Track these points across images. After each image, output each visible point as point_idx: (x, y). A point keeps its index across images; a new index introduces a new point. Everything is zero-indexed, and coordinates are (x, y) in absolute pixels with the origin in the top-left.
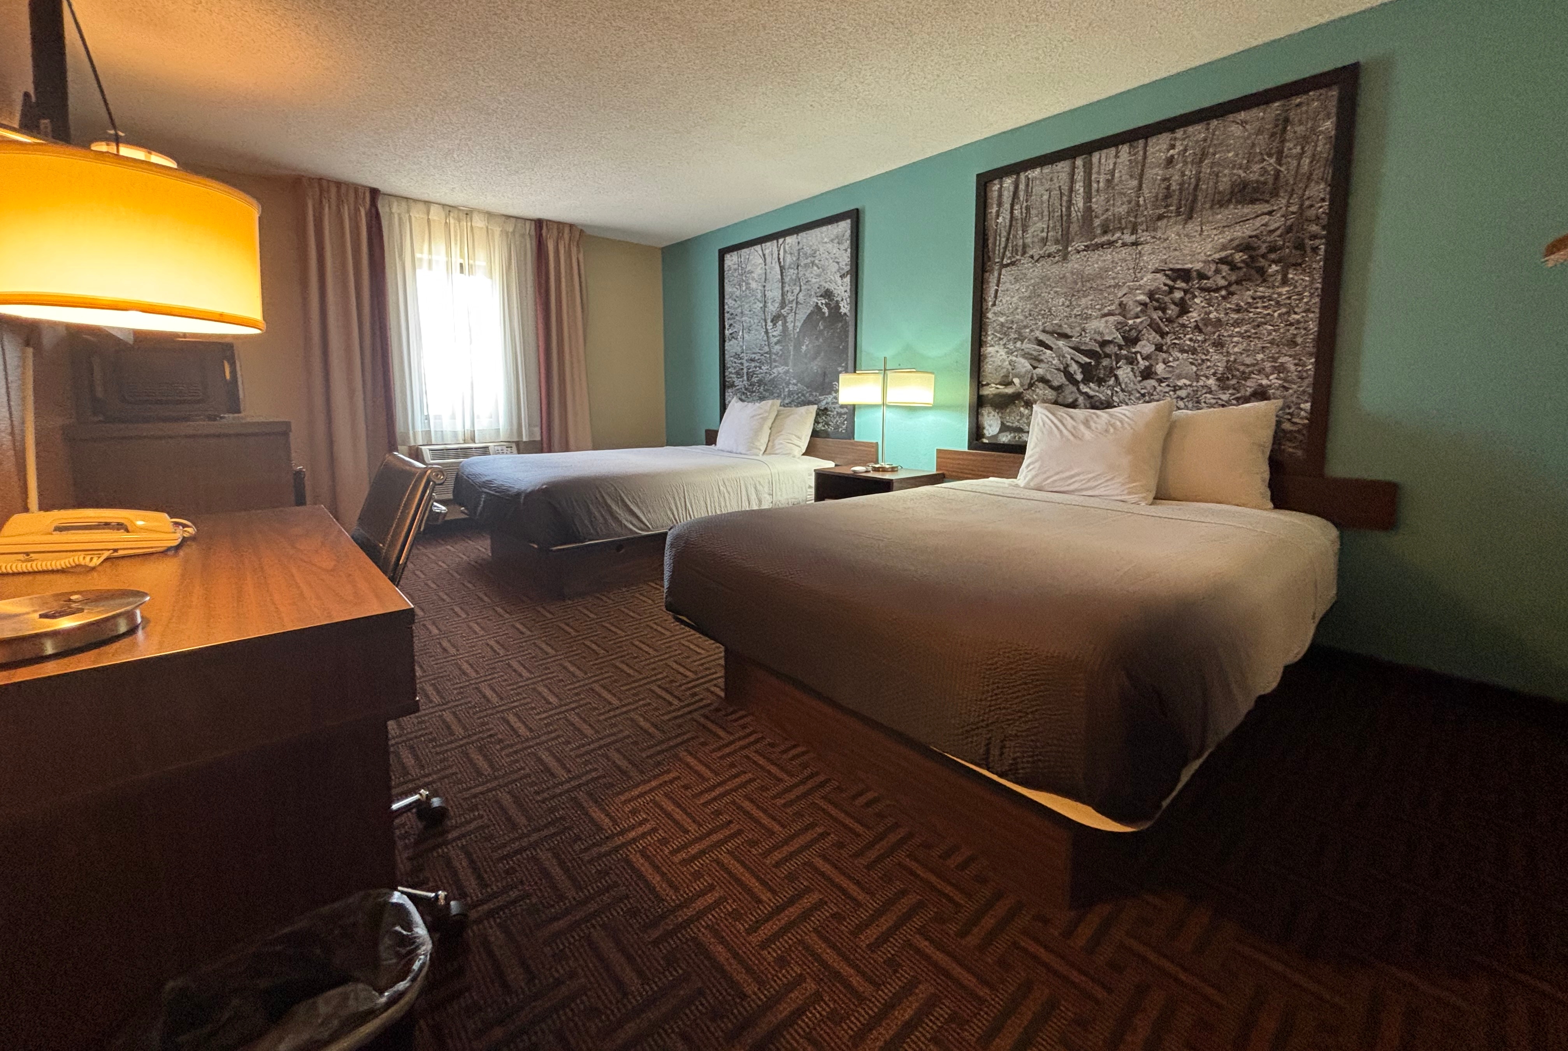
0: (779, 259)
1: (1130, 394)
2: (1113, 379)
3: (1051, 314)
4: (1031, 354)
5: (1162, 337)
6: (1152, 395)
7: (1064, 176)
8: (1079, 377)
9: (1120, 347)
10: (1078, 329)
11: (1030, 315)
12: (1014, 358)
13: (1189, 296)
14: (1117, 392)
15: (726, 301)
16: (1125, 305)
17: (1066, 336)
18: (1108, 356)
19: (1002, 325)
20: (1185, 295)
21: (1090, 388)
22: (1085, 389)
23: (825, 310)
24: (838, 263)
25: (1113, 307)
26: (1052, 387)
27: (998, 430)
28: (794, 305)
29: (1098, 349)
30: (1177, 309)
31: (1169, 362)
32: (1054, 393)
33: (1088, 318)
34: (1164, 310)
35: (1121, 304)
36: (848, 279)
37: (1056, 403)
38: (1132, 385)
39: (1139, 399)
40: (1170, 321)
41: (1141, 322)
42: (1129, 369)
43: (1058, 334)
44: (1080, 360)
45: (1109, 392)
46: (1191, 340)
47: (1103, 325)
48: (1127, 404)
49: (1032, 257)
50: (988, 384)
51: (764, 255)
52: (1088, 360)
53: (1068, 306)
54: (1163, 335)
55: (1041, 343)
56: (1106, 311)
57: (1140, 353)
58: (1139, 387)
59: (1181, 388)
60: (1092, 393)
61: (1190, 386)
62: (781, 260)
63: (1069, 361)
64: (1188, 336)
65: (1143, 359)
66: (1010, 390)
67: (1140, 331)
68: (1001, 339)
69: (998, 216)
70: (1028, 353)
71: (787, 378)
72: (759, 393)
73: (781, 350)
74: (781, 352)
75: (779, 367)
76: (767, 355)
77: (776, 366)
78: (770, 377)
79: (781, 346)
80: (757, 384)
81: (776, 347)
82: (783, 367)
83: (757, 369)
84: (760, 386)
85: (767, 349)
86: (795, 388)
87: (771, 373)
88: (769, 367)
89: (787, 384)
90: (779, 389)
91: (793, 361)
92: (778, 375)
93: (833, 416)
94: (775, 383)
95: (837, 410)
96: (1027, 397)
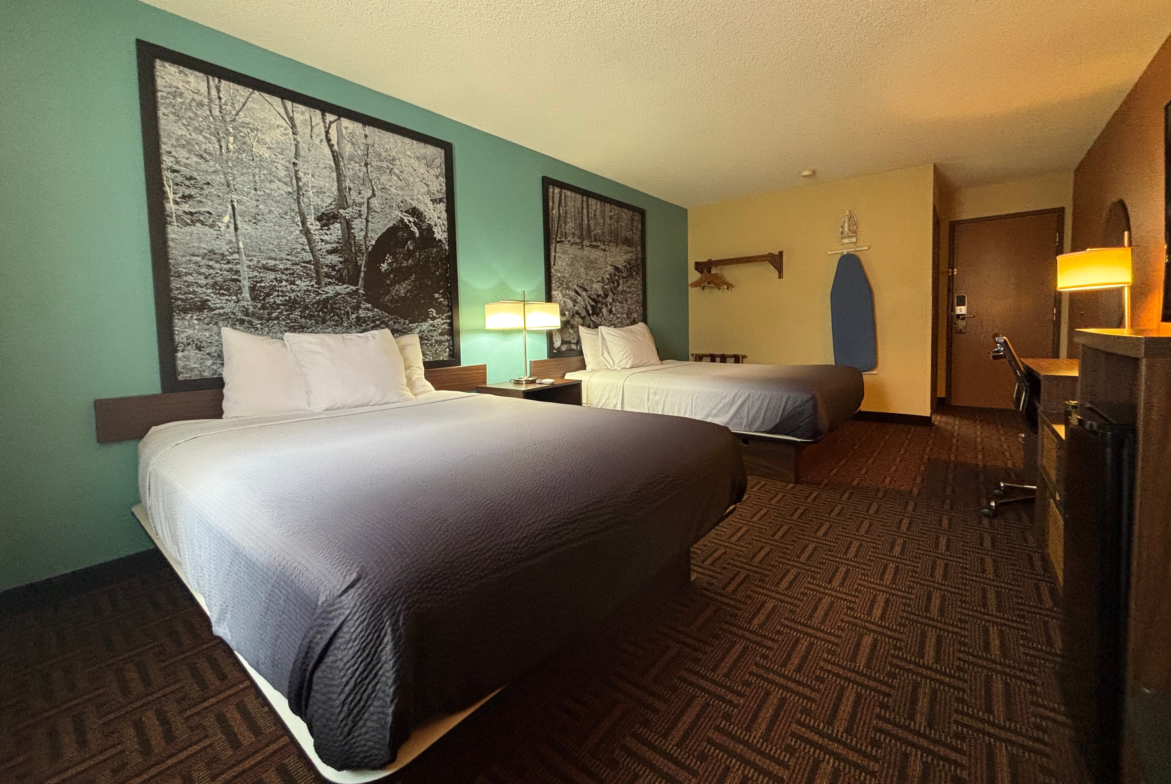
0: (329, 140)
1: (606, 321)
2: (601, 314)
3: (580, 277)
4: (573, 298)
5: (614, 296)
7: (580, 202)
8: (591, 312)
9: (603, 298)
10: (590, 287)
11: (571, 275)
12: (566, 299)
13: (619, 279)
14: (602, 320)
16: (604, 278)
17: (585, 290)
18: (600, 302)
19: (559, 278)
22: (593, 319)
23: (415, 229)
24: (428, 185)
25: (600, 278)
26: (581, 317)
27: (560, 344)
28: (364, 209)
29: (596, 298)
30: (617, 284)
31: (616, 306)
32: (583, 321)
33: (593, 282)
34: (614, 283)
35: (602, 278)
36: (442, 206)
39: (608, 323)
40: (615, 288)
42: (606, 309)
43: (583, 288)
44: (591, 304)
45: (600, 321)
46: (620, 298)
47: (597, 287)
49: (569, 241)
51: (291, 119)
52: (593, 303)
53: (585, 274)
55: (577, 292)
56: (598, 279)
57: (608, 301)
58: (608, 318)
61: (622, 319)
62: (334, 141)
63: (587, 304)
64: (620, 296)
65: (609, 305)
66: (564, 319)
67: (608, 292)
68: (559, 287)
69: (553, 209)
71: (355, 301)
72: (288, 321)
73: (341, 262)
74: (340, 266)
75: (337, 285)
76: (308, 265)
77: (330, 284)
78: (317, 298)
79: (340, 257)
80: (281, 307)
81: (329, 257)
82: (345, 286)
83: (284, 283)
84: (292, 309)
85: (309, 257)
86: (370, 314)
87: (320, 292)
88: (314, 283)
89: (354, 309)
90: (338, 315)
91: (365, 280)
92: (336, 296)
93: (431, 345)
94: (329, 306)
95: (435, 338)
96: (572, 322)
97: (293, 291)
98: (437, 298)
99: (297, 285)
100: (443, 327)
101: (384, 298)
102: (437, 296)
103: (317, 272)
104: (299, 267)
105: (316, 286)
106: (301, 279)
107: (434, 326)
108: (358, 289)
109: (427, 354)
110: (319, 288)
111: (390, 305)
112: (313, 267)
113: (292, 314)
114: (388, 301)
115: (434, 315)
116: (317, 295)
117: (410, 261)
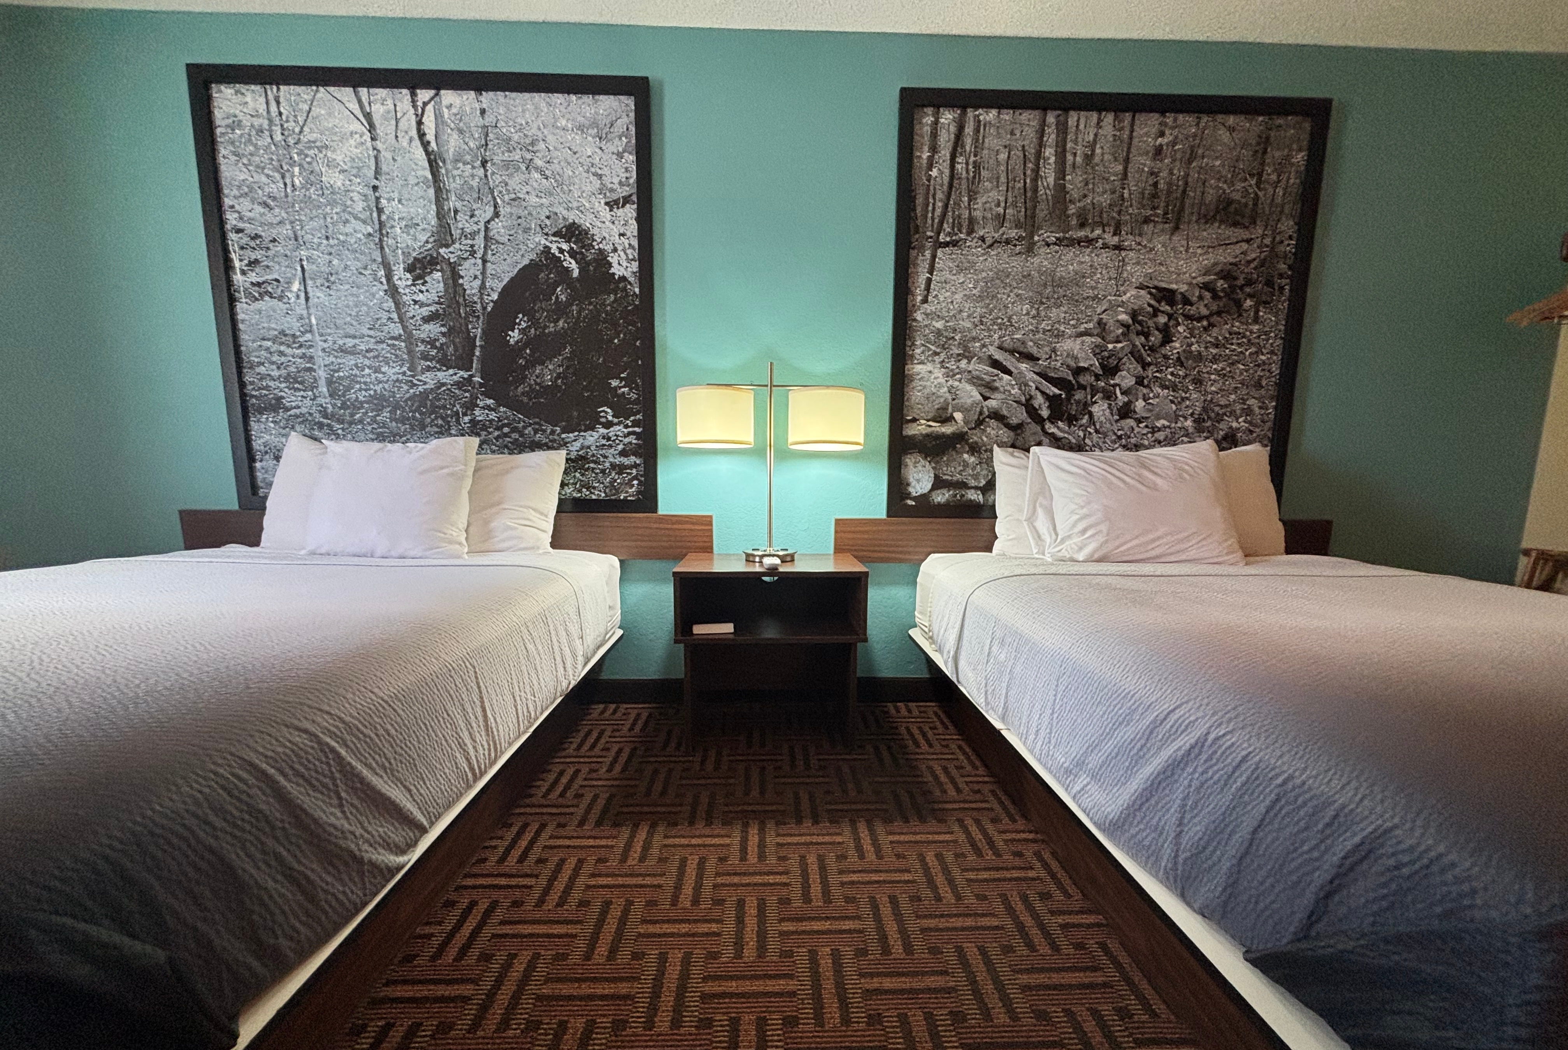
0: (422, 135)
1: (1105, 435)
2: (1086, 417)
3: (1012, 326)
4: (982, 379)
5: (1144, 369)
6: (1129, 437)
7: (1030, 133)
8: (1045, 413)
9: (1097, 377)
10: (1047, 349)
11: (982, 323)
12: (957, 383)
13: (1172, 323)
14: (1090, 433)
15: (227, 202)
16: (1105, 324)
17: (1030, 358)
18: (1083, 387)
19: (939, 333)
20: (1169, 320)
21: (1058, 428)
22: (1052, 429)
23: (573, 265)
24: (600, 177)
25: (1091, 325)
26: (1008, 426)
27: (929, 486)
28: (480, 241)
29: (1071, 378)
30: (1160, 336)
31: (1150, 398)
32: (1012, 434)
33: (1060, 335)
34: (1147, 335)
35: (1100, 323)
36: (630, 212)
37: (1013, 446)
38: (1108, 425)
39: (1114, 442)
40: (1152, 349)
41: (1122, 348)
42: (1106, 405)
43: (1020, 353)
44: (1048, 391)
45: (1081, 434)
46: (1172, 374)
47: (1078, 347)
48: (1101, 450)
49: (983, 239)
50: (914, 420)
51: (368, 116)
52: (1057, 391)
53: (1034, 317)
54: (1145, 365)
55: (996, 364)
56: (1082, 328)
57: (1119, 385)
58: (1115, 428)
59: (1159, 430)
60: (1060, 434)
61: (1169, 427)
62: (430, 137)
63: (1033, 392)
64: (1170, 370)
65: (1122, 394)
66: (948, 429)
67: (1120, 359)
68: (936, 354)
69: (930, 167)
70: (978, 378)
71: (467, 394)
72: (375, 426)
73: (444, 334)
74: (443, 340)
75: (439, 370)
76: (397, 343)
77: (429, 369)
78: (412, 391)
79: (442, 326)
80: (366, 406)
81: (426, 327)
82: (451, 371)
83: (367, 371)
84: (379, 410)
85: (398, 330)
86: (493, 416)
87: (415, 382)
88: (405, 369)
89: (467, 408)
90: (443, 418)
91: (483, 360)
92: (439, 388)
93: (603, 471)
94: (429, 403)
95: (612, 460)
96: (974, 438)
97: (380, 382)
98: (616, 388)
99: (384, 373)
100: (627, 440)
101: (517, 388)
102: (614, 383)
103: (410, 352)
104: (384, 346)
105: (409, 373)
106: (388, 364)
107: (609, 439)
108: (471, 376)
109: (594, 488)
110: (413, 376)
111: (525, 400)
112: (403, 344)
113: (378, 415)
114: (523, 394)
115: (610, 418)
116: (411, 388)
117: (561, 323)
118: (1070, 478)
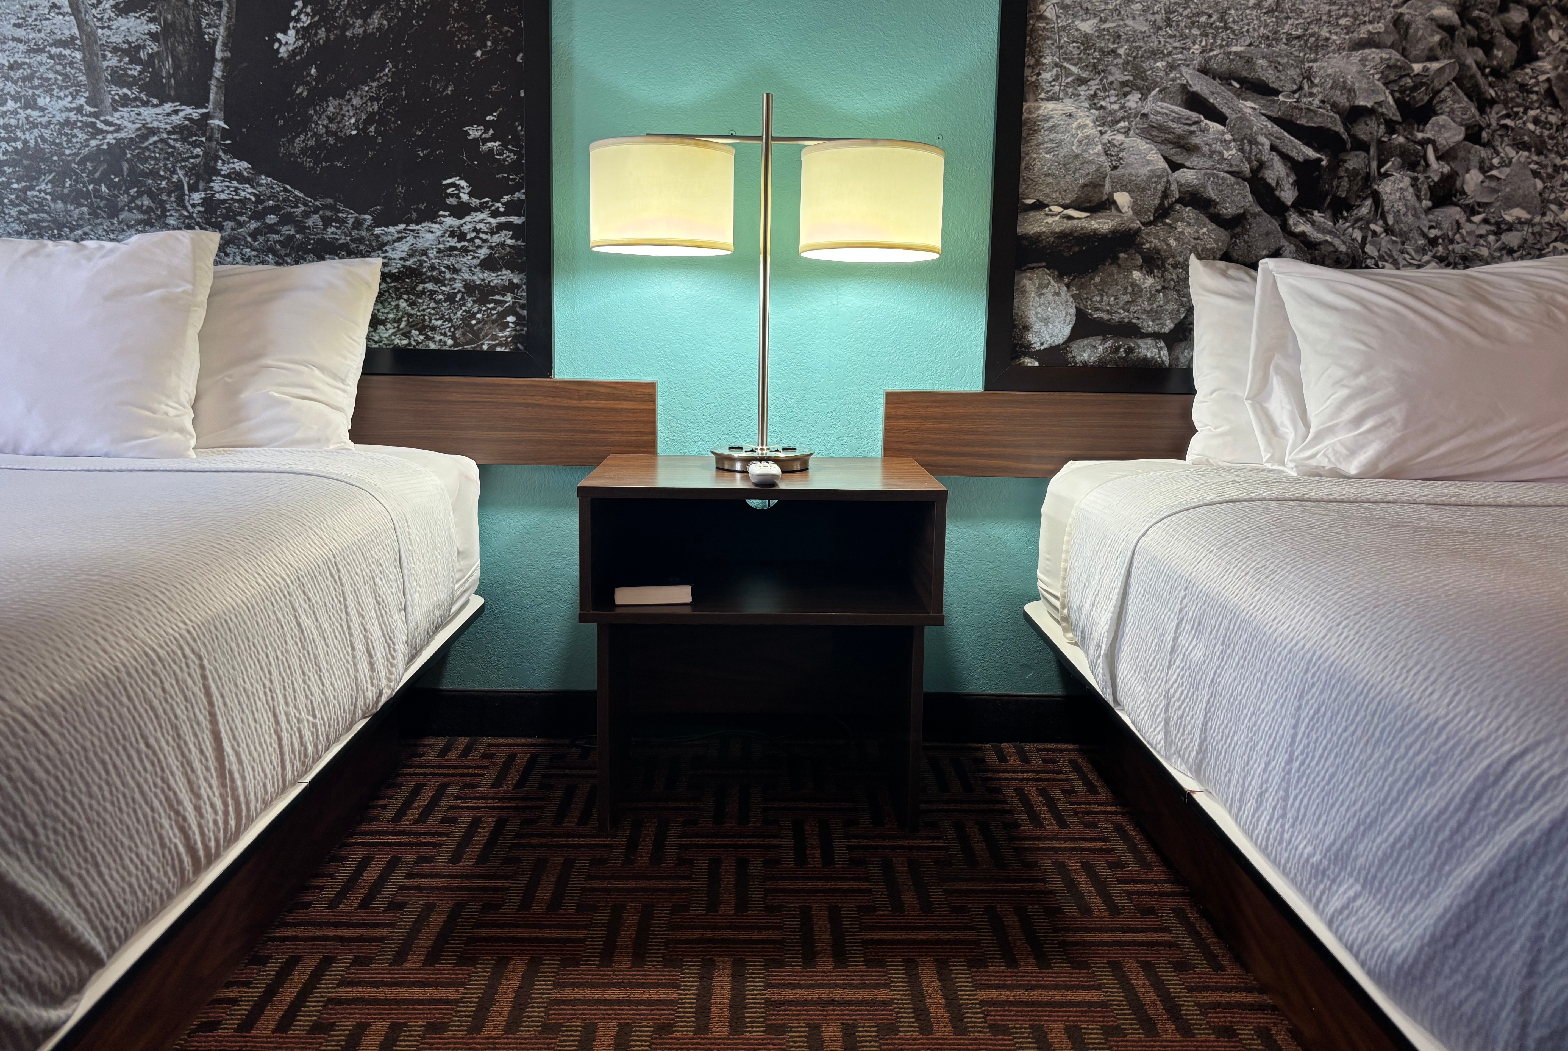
1: (1405, 238)
2: (1369, 202)
3: (1226, 28)
4: (1168, 130)
5: (1482, 111)
6: (1452, 241)
8: (1288, 195)
9: (1391, 127)
10: (1293, 72)
11: (1169, 23)
12: (1120, 137)
13: (1537, 23)
14: (1374, 233)
16: (1408, 25)
17: (1261, 89)
18: (1361, 146)
19: (1086, 42)
20: (1532, 17)
21: (1313, 223)
22: (1302, 227)
25: (1380, 27)
26: (1217, 219)
27: (1067, 331)
29: (1340, 128)
30: (1515, 48)
31: (1492, 167)
32: (1224, 234)
33: (1320, 46)
34: (1488, 47)
35: (1397, 21)
37: (1226, 257)
38: (1410, 219)
39: (1423, 251)
40: (1498, 73)
41: (1441, 70)
42: (1407, 181)
43: (1242, 81)
44: (1294, 154)
45: (1358, 235)
46: (1536, 121)
47: (1354, 69)
48: (1396, 265)
50: (1040, 206)
52: (1312, 154)
53: (1270, 12)
54: (1484, 104)
55: (1194, 102)
56: (1363, 32)
57: (1433, 142)
58: (1425, 223)
59: (1510, 228)
60: (1316, 236)
61: (1529, 222)
63: (1267, 155)
64: (1532, 113)
65: (1438, 158)
66: (1102, 224)
67: (1437, 92)
68: (1082, 81)
70: (1161, 128)
71: (197, 151)
72: (25, 209)
73: (154, 36)
74: (153, 47)
75: (145, 104)
76: (67, 52)
77: (125, 101)
78: (93, 143)
79: (151, 20)
80: (8, 170)
81: (123, 23)
82: (168, 107)
83: (11, 105)
84: (31, 176)
85: (67, 27)
86: (247, 192)
87: (100, 125)
88: (82, 101)
89: (198, 177)
90: (152, 196)
91: (229, 86)
92: (145, 137)
93: (450, 298)
94: (125, 166)
95: (466, 276)
96: (1153, 239)
97: (34, 125)
98: (476, 140)
99: (42, 109)
100: (496, 239)
101: (291, 141)
102: (474, 132)
103: (91, 69)
104: (43, 58)
105: (88, 109)
106: (49, 91)
107: (462, 237)
108: (206, 116)
109: (433, 329)
110: (96, 115)
111: (308, 163)
112: (78, 55)
113: (32, 188)
114: (304, 151)
115: (465, 197)
116: (93, 136)
117: (375, 19)
118: (1332, 319)
